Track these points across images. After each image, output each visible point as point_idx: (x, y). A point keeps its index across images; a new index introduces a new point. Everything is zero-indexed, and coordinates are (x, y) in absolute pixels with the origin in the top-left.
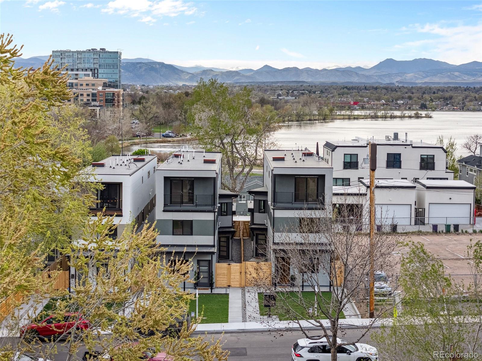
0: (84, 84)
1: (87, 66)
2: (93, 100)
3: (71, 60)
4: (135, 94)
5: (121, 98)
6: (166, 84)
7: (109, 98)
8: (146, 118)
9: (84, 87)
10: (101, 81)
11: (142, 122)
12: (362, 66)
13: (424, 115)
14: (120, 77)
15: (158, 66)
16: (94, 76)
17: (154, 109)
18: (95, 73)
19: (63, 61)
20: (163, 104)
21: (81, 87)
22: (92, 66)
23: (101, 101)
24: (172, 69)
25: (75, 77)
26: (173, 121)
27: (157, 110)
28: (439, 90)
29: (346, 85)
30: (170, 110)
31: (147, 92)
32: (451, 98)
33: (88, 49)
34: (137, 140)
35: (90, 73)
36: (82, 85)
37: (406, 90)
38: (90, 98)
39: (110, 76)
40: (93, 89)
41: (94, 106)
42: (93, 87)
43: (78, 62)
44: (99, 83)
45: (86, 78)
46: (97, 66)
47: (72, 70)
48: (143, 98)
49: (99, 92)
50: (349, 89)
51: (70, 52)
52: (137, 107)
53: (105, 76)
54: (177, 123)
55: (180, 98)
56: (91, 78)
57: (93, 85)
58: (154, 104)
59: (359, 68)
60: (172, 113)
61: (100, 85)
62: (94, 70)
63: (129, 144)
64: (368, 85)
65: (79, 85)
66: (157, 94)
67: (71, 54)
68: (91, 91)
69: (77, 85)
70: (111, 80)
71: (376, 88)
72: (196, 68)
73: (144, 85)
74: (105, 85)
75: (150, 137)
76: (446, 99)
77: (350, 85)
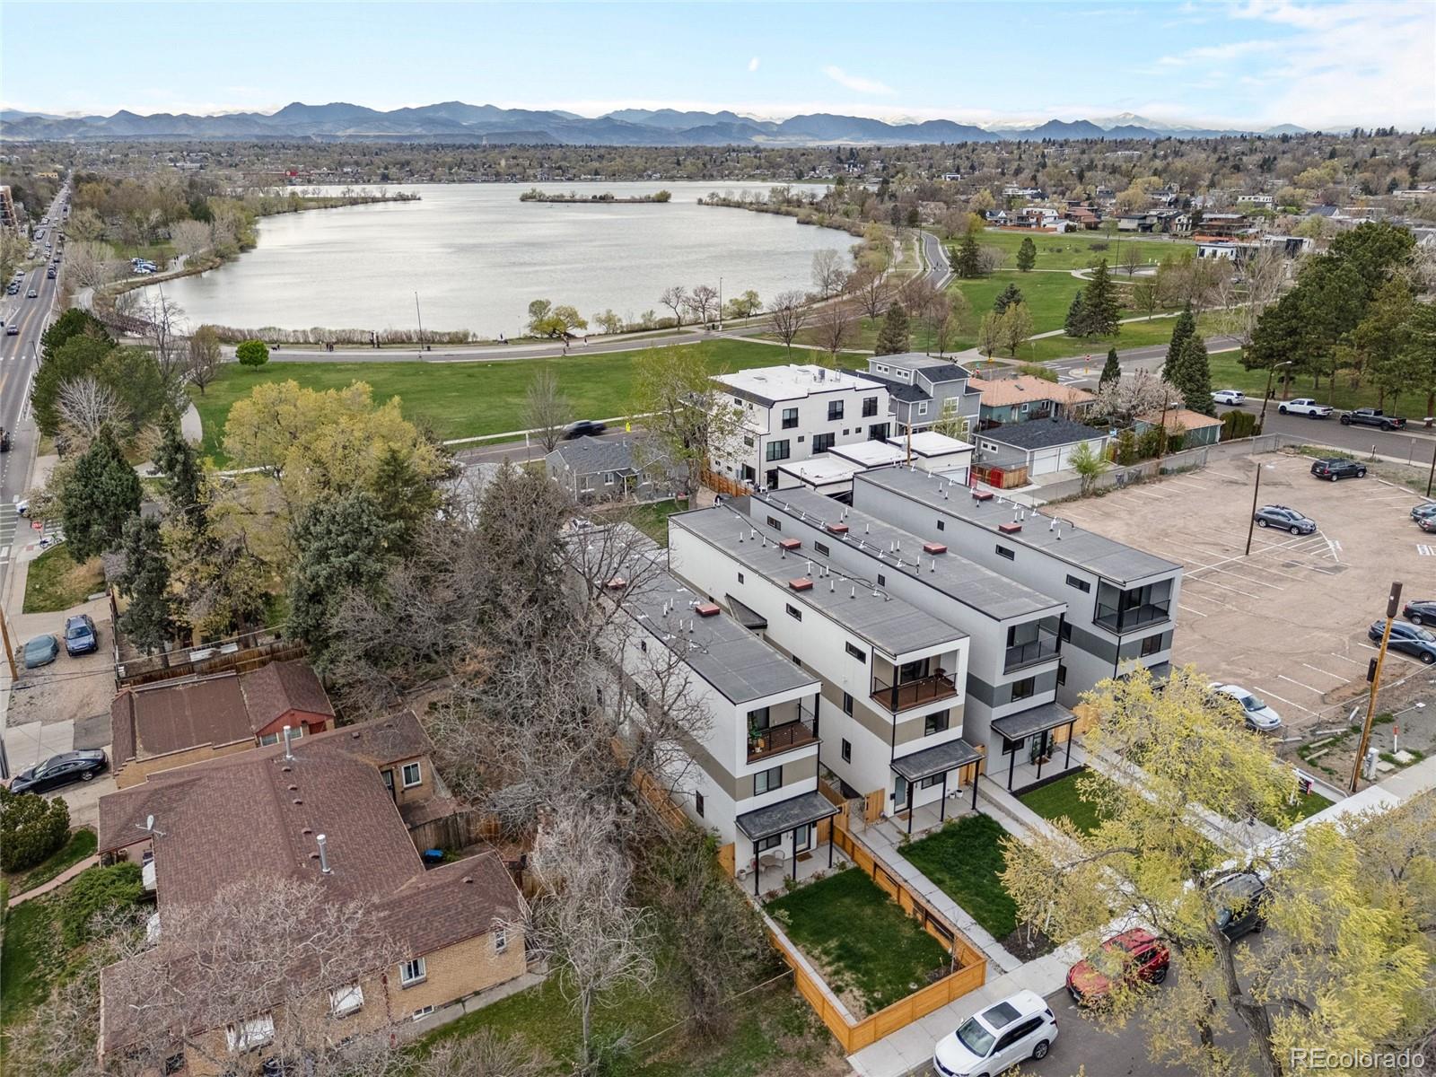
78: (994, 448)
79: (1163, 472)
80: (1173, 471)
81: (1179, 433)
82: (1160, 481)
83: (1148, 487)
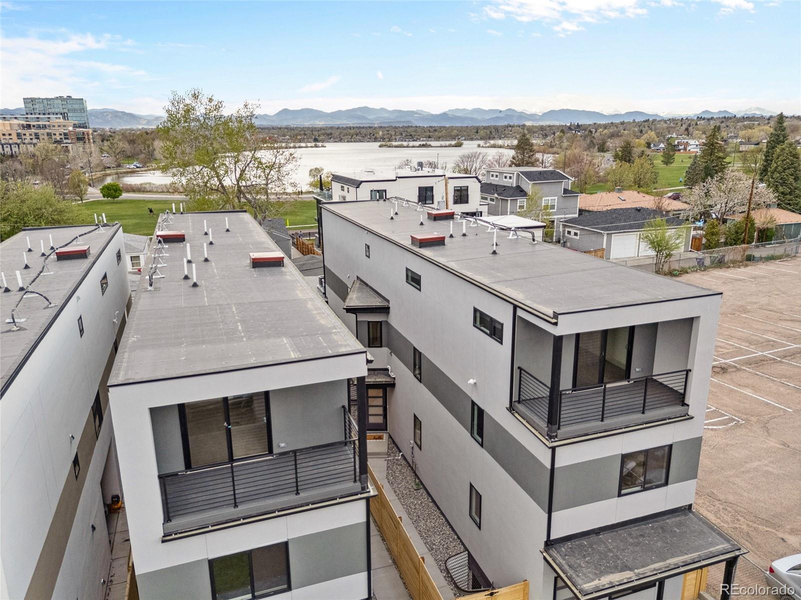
0: (56, 125)
1: (57, 110)
2: (65, 138)
3: (41, 106)
4: (104, 134)
5: (91, 136)
6: (128, 127)
7: (80, 136)
8: (114, 152)
9: (56, 128)
10: (71, 122)
11: (111, 156)
12: (268, 114)
13: (320, 146)
14: (88, 119)
15: (120, 114)
16: (65, 119)
17: (121, 144)
18: (65, 116)
19: (34, 107)
20: (128, 141)
21: (54, 128)
22: (62, 111)
23: (73, 139)
24: (132, 117)
25: (47, 120)
26: (138, 154)
27: (124, 145)
28: (321, 129)
29: (259, 127)
30: (135, 145)
31: (114, 133)
32: (331, 134)
33: (56, 96)
34: (108, 172)
35: (61, 116)
36: (54, 126)
37: (300, 129)
38: (63, 137)
39: (78, 119)
40: (64, 130)
41: (66, 143)
42: (65, 128)
43: (49, 107)
44: (70, 124)
45: (56, 120)
46: (66, 111)
47: (44, 114)
48: (111, 136)
49: (70, 131)
50: (262, 129)
51: (39, 99)
52: (106, 143)
53: (74, 118)
54: (142, 156)
55: (142, 136)
56: (62, 120)
57: (64, 126)
58: (120, 140)
59: (266, 115)
60: (137, 148)
61: (71, 126)
62: (64, 114)
63: (101, 175)
64: (274, 127)
65: (51, 126)
66: (123, 134)
67: (41, 100)
68: (62, 130)
69: (49, 126)
70: (81, 122)
71: (280, 128)
72: (150, 116)
73: (111, 128)
74: (75, 126)
75: (120, 168)
76: (328, 135)
77: (262, 127)
78: (576, 234)
79: (750, 258)
80: (761, 259)
81: (769, 226)
82: (746, 266)
83: (731, 270)
